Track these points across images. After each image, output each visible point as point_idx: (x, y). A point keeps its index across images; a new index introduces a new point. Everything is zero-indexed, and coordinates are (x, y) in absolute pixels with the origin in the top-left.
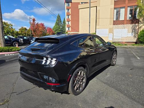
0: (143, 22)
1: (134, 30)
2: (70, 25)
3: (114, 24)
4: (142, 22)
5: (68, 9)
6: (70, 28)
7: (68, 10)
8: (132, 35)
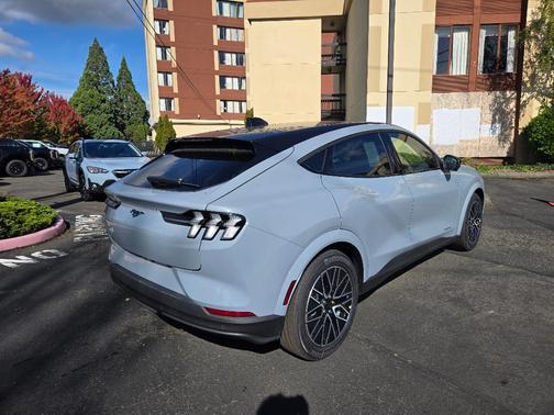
0: (532, 85)
1: (499, 114)
2: (176, 90)
3: (435, 90)
4: (529, 85)
5: (163, 23)
6: (175, 103)
7: (162, 26)
8: (494, 132)
